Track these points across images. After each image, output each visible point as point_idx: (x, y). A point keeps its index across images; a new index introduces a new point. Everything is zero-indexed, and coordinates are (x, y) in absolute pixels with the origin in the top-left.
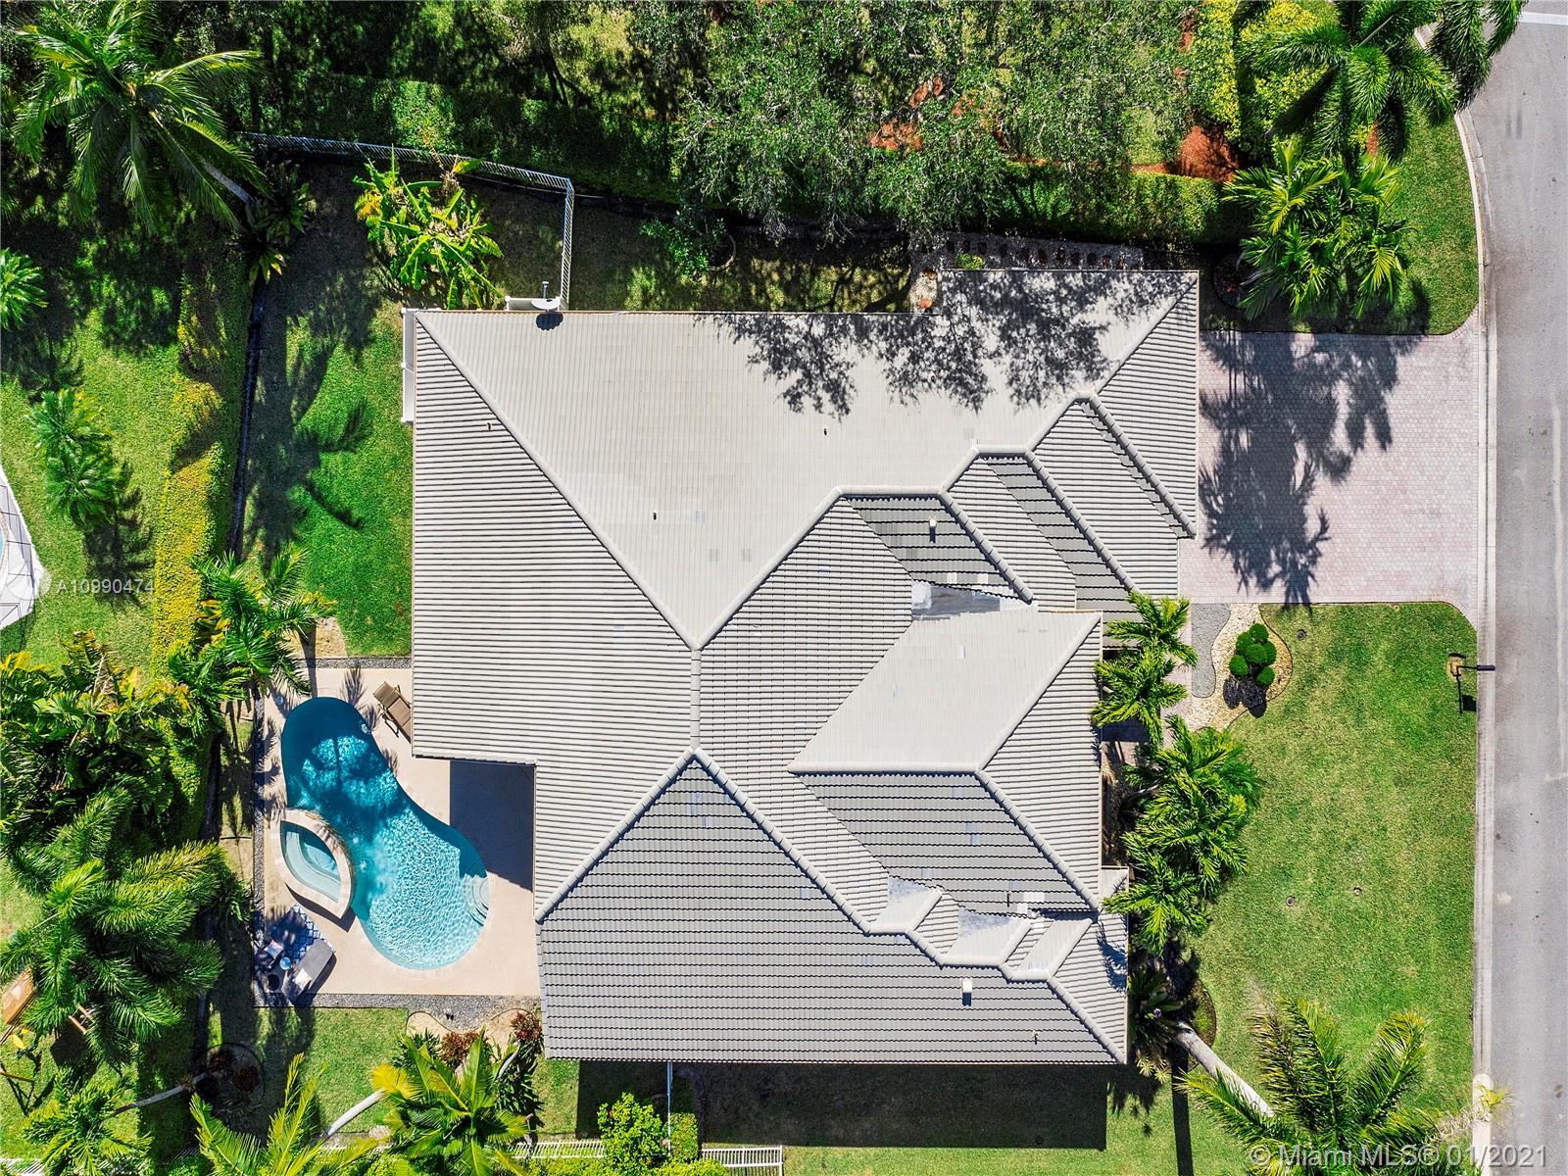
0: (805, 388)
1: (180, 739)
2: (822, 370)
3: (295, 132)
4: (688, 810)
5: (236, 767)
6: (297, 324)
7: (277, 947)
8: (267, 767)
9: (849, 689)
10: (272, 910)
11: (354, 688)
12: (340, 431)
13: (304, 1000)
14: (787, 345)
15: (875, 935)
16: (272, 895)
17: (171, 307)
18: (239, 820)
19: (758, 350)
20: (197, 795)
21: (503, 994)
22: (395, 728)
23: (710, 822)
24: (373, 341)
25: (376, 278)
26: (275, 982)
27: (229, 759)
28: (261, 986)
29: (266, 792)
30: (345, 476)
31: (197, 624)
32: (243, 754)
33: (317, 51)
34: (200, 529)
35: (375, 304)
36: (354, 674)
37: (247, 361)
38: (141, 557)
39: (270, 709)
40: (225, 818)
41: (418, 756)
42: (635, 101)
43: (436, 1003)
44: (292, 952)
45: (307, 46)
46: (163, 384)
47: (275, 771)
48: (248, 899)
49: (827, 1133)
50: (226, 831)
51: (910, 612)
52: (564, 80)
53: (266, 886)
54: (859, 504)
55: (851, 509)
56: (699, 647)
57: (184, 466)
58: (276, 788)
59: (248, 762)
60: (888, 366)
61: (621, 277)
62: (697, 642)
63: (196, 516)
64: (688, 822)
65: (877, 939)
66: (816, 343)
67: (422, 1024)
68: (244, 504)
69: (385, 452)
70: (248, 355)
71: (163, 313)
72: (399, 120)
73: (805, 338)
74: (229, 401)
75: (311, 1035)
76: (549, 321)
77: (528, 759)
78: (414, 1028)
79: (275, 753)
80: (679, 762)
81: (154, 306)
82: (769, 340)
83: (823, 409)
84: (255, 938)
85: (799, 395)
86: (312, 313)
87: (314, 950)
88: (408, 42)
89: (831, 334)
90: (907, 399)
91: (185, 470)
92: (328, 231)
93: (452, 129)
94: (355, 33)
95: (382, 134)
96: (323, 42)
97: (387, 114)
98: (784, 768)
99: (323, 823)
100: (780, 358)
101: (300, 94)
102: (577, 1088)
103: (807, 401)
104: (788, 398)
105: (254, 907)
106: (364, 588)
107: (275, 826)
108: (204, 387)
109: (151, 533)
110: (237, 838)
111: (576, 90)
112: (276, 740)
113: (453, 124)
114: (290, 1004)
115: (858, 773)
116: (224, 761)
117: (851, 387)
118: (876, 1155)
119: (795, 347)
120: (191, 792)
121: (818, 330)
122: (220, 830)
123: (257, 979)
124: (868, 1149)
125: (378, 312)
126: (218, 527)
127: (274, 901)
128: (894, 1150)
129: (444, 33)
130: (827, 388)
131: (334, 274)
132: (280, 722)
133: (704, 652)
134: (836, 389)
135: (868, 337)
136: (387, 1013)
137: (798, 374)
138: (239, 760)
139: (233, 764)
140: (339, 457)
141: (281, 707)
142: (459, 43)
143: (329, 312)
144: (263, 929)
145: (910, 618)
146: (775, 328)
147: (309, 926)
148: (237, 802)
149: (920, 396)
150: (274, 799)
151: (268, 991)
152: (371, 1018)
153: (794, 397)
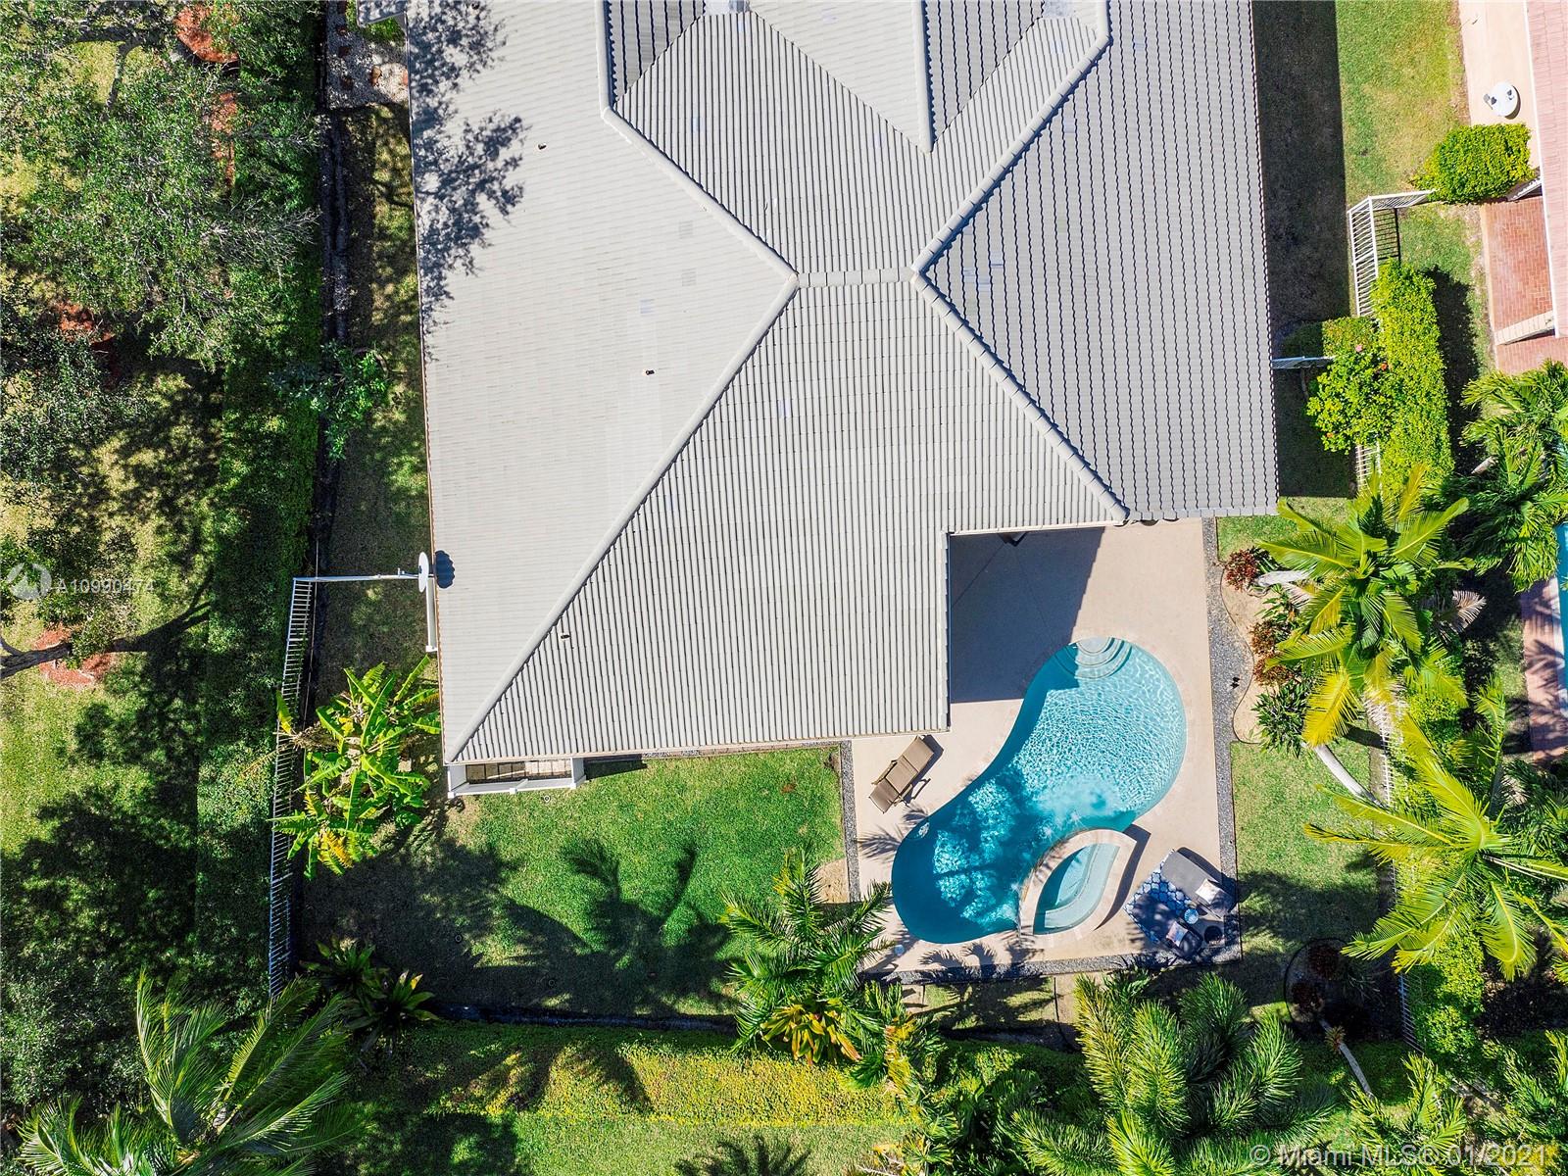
0: (496, 186)
1: (950, 1076)
2: (476, 166)
3: (263, 967)
4: (985, 289)
5: (978, 1005)
6: (481, 955)
7: (1175, 929)
8: (973, 962)
9: (831, 83)
10: (1133, 941)
11: (878, 844)
12: (595, 885)
13: (1232, 889)
14: (450, 223)
15: (1110, 30)
16: (1116, 943)
17: (471, 1135)
18: (1035, 995)
19: (458, 263)
20: (1012, 1050)
21: (1206, 610)
22: (921, 784)
23: (997, 259)
24: (491, 847)
25: (423, 851)
26: (1213, 932)
27: (968, 1016)
28: (1217, 951)
29: (1003, 960)
30: (645, 876)
31: (820, 1064)
32: (962, 995)
33: (180, 954)
34: (712, 1067)
35: (450, 847)
36: (865, 845)
37: (525, 1023)
38: (752, 1156)
39: (910, 963)
40: (1033, 1016)
41: (948, 724)
42: (210, 505)
43: (1222, 704)
44: (1177, 912)
45: (175, 967)
46: (558, 1141)
47: (978, 950)
48: (1122, 976)
49: (1329, 151)
50: (1048, 1013)
51: (741, 15)
52: (192, 606)
53: (1107, 953)
54: (619, 84)
55: (627, 96)
56: (794, 275)
57: (644, 1092)
58: (998, 947)
59: (970, 989)
60: (464, 73)
61: (403, 504)
62: (786, 280)
63: (699, 1074)
64: (998, 287)
65: (1115, 25)
66: (447, 181)
67: (1248, 723)
68: (685, 1017)
69: (614, 822)
70: (518, 1023)
71: (480, 1146)
72: (241, 820)
73: (441, 198)
74: (569, 1039)
75: (1271, 876)
76: (443, 571)
77: (942, 545)
78: (1251, 732)
79: (958, 951)
80: (928, 295)
81: (471, 1159)
82: (447, 249)
83: (517, 156)
84: (1165, 965)
85: (505, 193)
86: (467, 936)
87: (1174, 879)
88: (161, 827)
89: (435, 162)
90: (500, 37)
91: (648, 1090)
92: (374, 921)
93: (247, 745)
94: (157, 901)
95: (257, 845)
96: (169, 945)
97: (235, 838)
98: (928, 156)
99: (1032, 876)
100: (465, 230)
101: (220, 963)
102: (1304, 499)
103: (511, 180)
104: (509, 208)
105: (1131, 968)
106: (767, 840)
107: (1040, 941)
108: (554, 1074)
109: (725, 1144)
110: (1056, 998)
111: (202, 588)
112: (944, 949)
113: (241, 743)
114: (1236, 909)
115: (927, 52)
116: (971, 1022)
117: (491, 121)
118: (1351, 81)
119: (453, 210)
120: (1009, 1058)
121: (432, 182)
122: (1048, 1021)
123: (1210, 957)
124: (1343, 92)
125: (460, 843)
126: (710, 1044)
127: (1122, 942)
128: (1342, 56)
129: (150, 778)
130: (494, 155)
131: (421, 908)
132: (923, 948)
133: (799, 270)
134: (496, 142)
135: (436, 109)
136: (1237, 772)
137: (481, 199)
138: (969, 1000)
139: (974, 1010)
140: (625, 886)
141: (907, 947)
142: (158, 755)
143: (462, 910)
144: (1155, 953)
145: (747, 14)
146: (433, 244)
147: (1147, 889)
148: (1016, 1000)
149: (495, 19)
150: (1011, 949)
151: (1223, 941)
152: (1243, 797)
153: (508, 199)
